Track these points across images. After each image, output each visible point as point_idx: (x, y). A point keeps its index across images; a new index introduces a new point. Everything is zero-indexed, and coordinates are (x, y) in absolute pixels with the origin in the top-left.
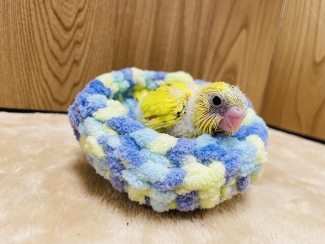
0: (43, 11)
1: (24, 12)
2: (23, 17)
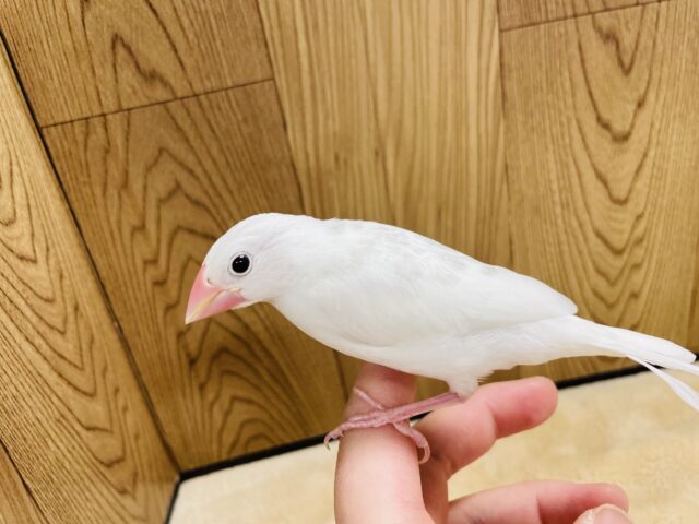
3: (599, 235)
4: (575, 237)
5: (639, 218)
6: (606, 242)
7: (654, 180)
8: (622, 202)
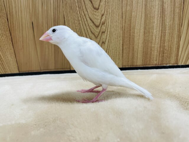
0: (85, 20)
1: (77, 23)
2: (76, 25)
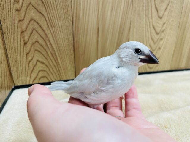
3: (154, 27)
4: (147, 26)
5: (164, 24)
6: (155, 30)
7: (169, 13)
8: (161, 18)
